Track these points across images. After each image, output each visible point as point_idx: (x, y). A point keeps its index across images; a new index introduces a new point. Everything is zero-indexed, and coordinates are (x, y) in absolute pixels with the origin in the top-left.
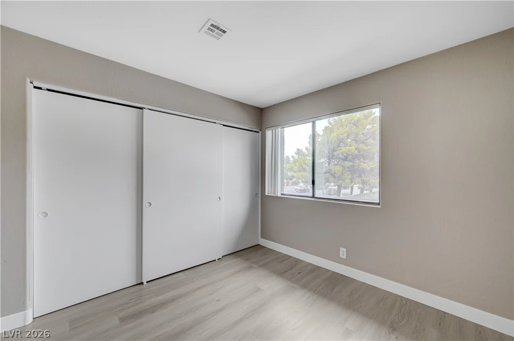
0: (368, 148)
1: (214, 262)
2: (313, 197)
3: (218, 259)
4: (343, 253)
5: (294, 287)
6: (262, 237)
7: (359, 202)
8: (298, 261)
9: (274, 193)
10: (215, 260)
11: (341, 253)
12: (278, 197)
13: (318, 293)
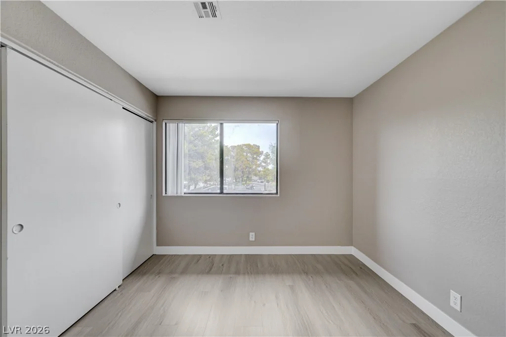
0: (196, 148)
1: (115, 292)
2: (222, 193)
3: (119, 287)
4: (252, 237)
5: (231, 277)
6: (158, 245)
7: (262, 193)
8: (211, 257)
9: (177, 193)
10: (115, 290)
11: (251, 236)
12: (182, 196)
13: (251, 273)
